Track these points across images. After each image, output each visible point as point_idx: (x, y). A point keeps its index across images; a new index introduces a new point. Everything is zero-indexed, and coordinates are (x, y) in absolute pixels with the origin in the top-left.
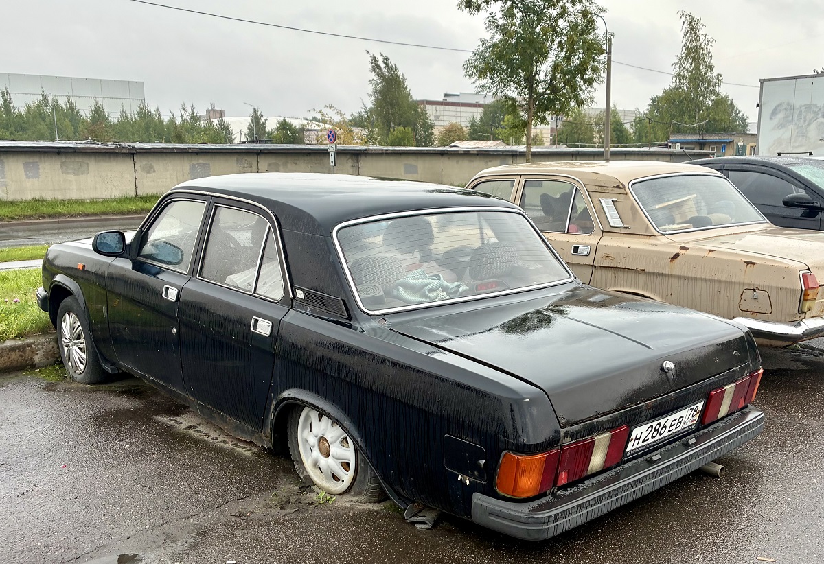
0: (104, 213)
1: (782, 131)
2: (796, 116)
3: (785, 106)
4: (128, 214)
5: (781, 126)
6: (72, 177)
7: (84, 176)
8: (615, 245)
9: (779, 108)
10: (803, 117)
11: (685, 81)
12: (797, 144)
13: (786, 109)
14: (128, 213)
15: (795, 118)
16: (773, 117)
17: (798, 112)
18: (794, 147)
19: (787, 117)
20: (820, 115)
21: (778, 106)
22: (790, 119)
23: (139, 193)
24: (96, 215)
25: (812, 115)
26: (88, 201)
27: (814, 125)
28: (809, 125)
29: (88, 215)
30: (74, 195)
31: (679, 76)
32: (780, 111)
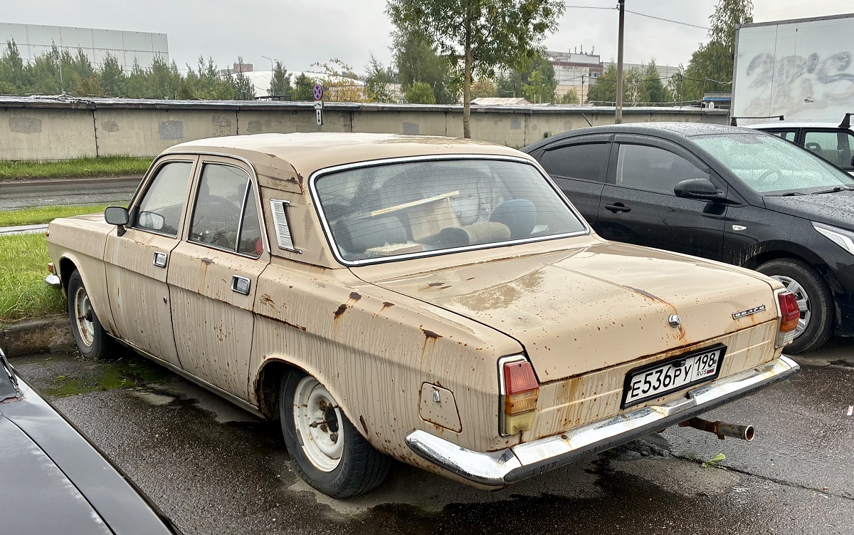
0: (54, 176)
1: (761, 89)
2: (777, 70)
3: (764, 58)
4: (81, 177)
5: (759, 83)
6: (22, 136)
7: (37, 134)
8: (278, 280)
9: (758, 61)
10: (785, 71)
11: (723, 35)
12: (777, 106)
13: (765, 62)
14: (83, 175)
15: (776, 74)
16: (751, 72)
17: (779, 66)
18: (775, 110)
19: (767, 71)
20: (806, 69)
21: (756, 58)
22: (770, 74)
23: (101, 153)
24: (45, 178)
25: (796, 70)
26: (41, 162)
27: (798, 82)
28: (792, 82)
29: (35, 178)
30: (24, 155)
31: (717, 30)
32: (759, 65)
